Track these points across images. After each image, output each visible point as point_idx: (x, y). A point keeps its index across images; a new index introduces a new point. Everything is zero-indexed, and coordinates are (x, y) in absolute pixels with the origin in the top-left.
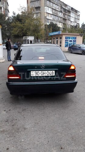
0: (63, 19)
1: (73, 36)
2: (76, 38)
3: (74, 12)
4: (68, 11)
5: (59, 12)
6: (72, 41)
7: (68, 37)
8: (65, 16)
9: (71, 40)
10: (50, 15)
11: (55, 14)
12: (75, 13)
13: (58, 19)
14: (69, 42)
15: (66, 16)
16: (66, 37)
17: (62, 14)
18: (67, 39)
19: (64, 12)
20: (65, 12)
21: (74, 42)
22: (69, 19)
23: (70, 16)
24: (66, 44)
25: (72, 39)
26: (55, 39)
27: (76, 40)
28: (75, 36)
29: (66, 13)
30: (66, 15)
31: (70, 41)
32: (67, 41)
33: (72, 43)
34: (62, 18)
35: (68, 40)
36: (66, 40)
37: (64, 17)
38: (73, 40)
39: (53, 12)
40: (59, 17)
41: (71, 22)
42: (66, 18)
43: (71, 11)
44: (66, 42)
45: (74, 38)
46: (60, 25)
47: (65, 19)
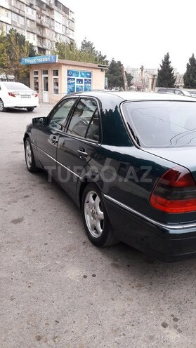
0: (38, 25)
1: (85, 70)
2: (90, 73)
3: (61, 11)
4: (47, 6)
5: (27, 5)
6: (81, 80)
7: (73, 72)
8: (42, 18)
9: (80, 78)
10: (4, 10)
11: (17, 11)
12: (64, 13)
13: (25, 24)
14: (76, 84)
15: (44, 19)
16: (68, 72)
17: (35, 12)
18: (71, 75)
19: (38, 9)
20: (41, 9)
21: (88, 83)
22: (51, 27)
23: (53, 20)
24: (71, 87)
25: (82, 76)
26: (39, 73)
27: (90, 80)
28: (89, 70)
29: (43, 12)
30: (43, 15)
31: (77, 80)
32: (71, 81)
33: (83, 85)
34: (33, 21)
35: (74, 79)
36: (69, 79)
37: (39, 21)
38: (85, 80)
39: (10, 4)
40: (27, 18)
41: (56, 33)
42: (44, 24)
43: (54, 7)
44: (69, 84)
45: (86, 73)
46: (32, 39)
47: (41, 26)
